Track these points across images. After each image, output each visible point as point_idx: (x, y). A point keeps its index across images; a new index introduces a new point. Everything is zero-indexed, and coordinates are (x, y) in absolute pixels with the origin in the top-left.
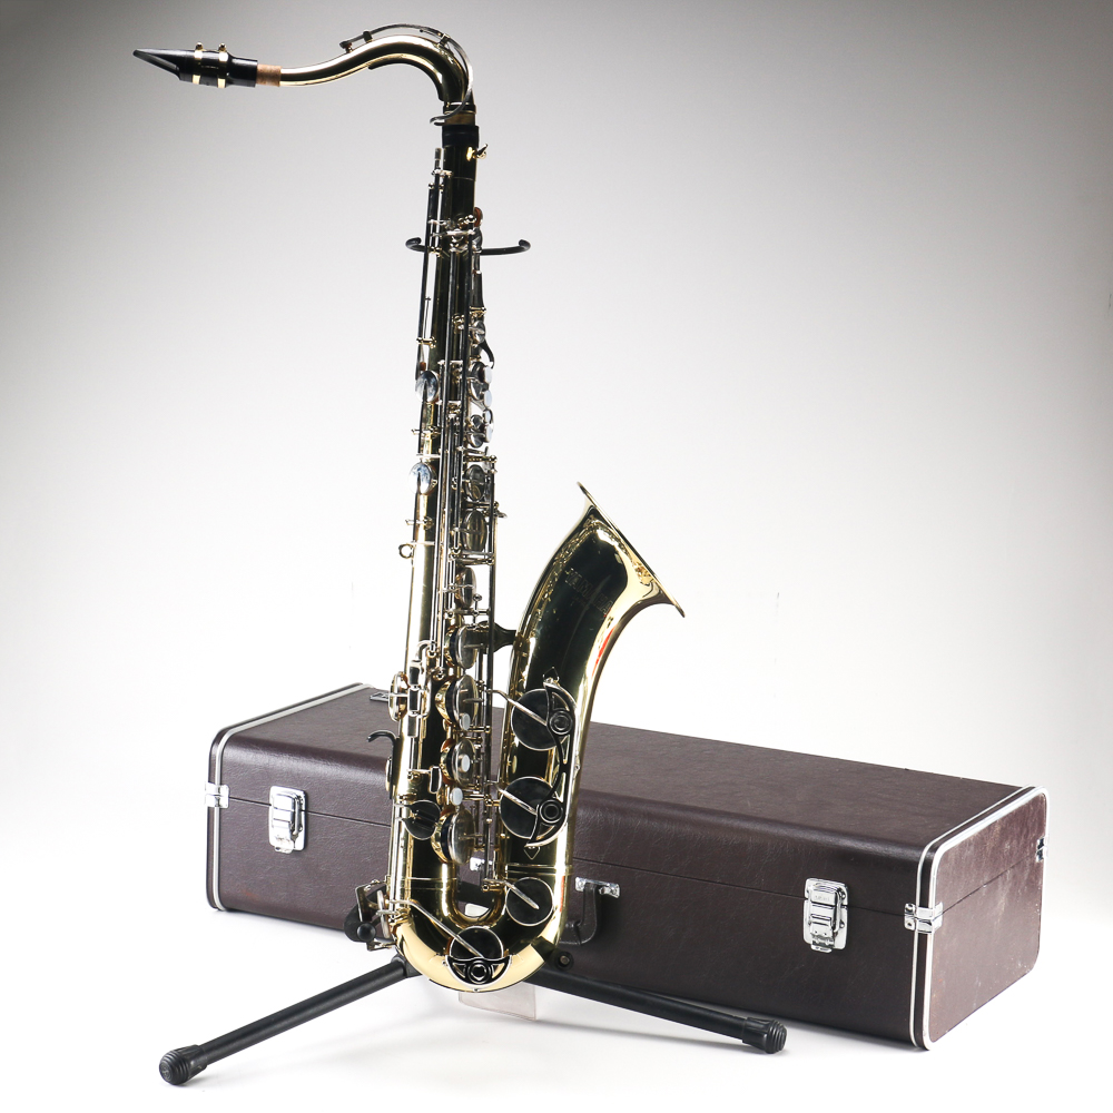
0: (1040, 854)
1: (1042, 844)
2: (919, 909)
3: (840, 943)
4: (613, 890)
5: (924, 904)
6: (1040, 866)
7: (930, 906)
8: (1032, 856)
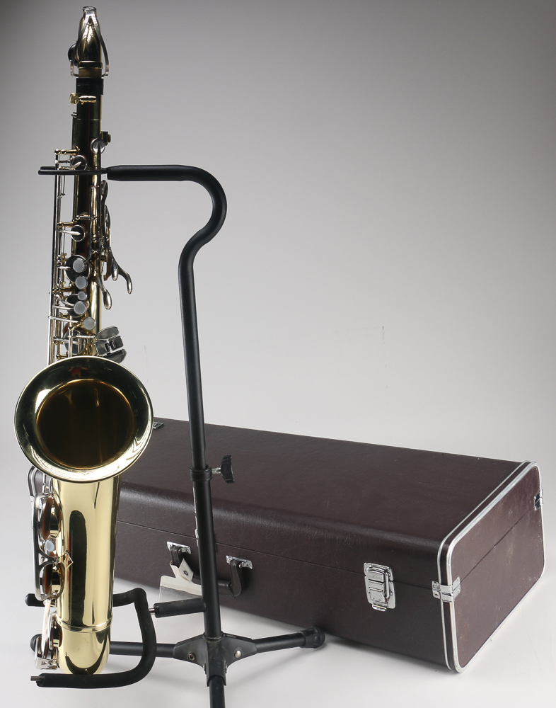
0: (538, 505)
1: (538, 497)
2: (441, 586)
3: (392, 605)
4: (248, 564)
5: (445, 583)
6: (539, 512)
7: (449, 584)
8: (532, 508)
